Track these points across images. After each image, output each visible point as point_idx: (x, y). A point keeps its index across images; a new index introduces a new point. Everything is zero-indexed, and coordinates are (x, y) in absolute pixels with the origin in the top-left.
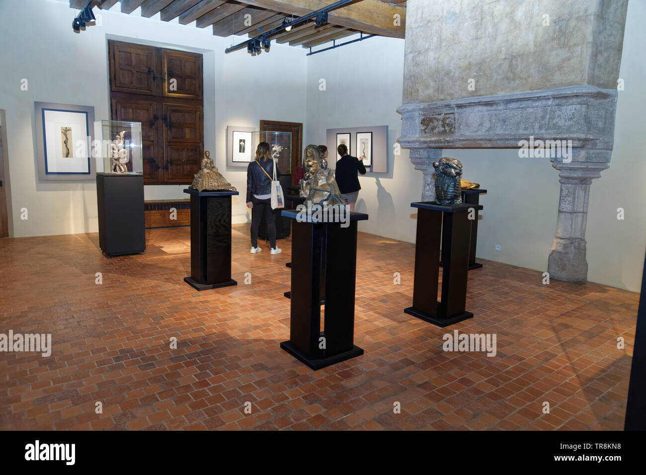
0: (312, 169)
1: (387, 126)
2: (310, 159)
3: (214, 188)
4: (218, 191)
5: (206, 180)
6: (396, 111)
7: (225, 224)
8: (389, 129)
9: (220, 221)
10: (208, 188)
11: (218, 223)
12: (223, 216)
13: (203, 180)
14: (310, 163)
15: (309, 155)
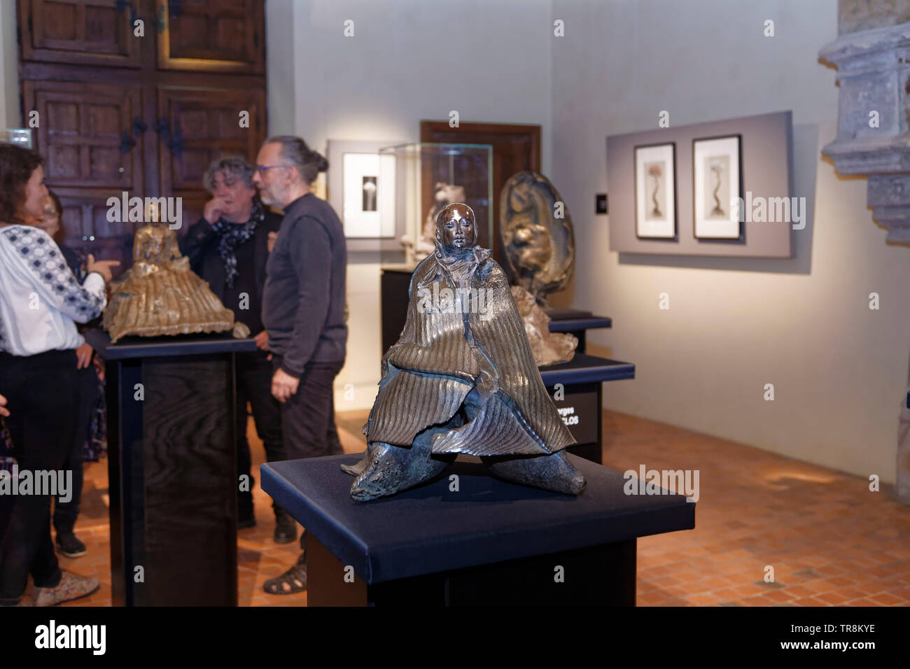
0: (527, 253)
1: (788, 115)
2: (524, 221)
3: (165, 329)
4: (181, 337)
5: (140, 300)
6: (815, 57)
7: (208, 451)
8: (796, 121)
9: (190, 441)
10: (141, 330)
11: (182, 451)
12: (200, 424)
13: (130, 303)
14: (523, 234)
15: (517, 206)
